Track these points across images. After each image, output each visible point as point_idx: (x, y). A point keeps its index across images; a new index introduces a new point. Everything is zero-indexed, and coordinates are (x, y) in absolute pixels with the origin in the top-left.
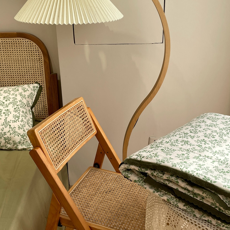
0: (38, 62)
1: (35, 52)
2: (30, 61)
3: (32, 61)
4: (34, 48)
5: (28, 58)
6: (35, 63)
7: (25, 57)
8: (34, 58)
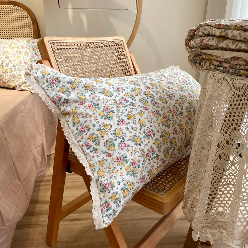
0: (28, 28)
1: (25, 19)
2: (20, 27)
3: (23, 27)
4: (24, 14)
5: (19, 25)
6: (25, 29)
7: (16, 23)
8: (24, 24)
